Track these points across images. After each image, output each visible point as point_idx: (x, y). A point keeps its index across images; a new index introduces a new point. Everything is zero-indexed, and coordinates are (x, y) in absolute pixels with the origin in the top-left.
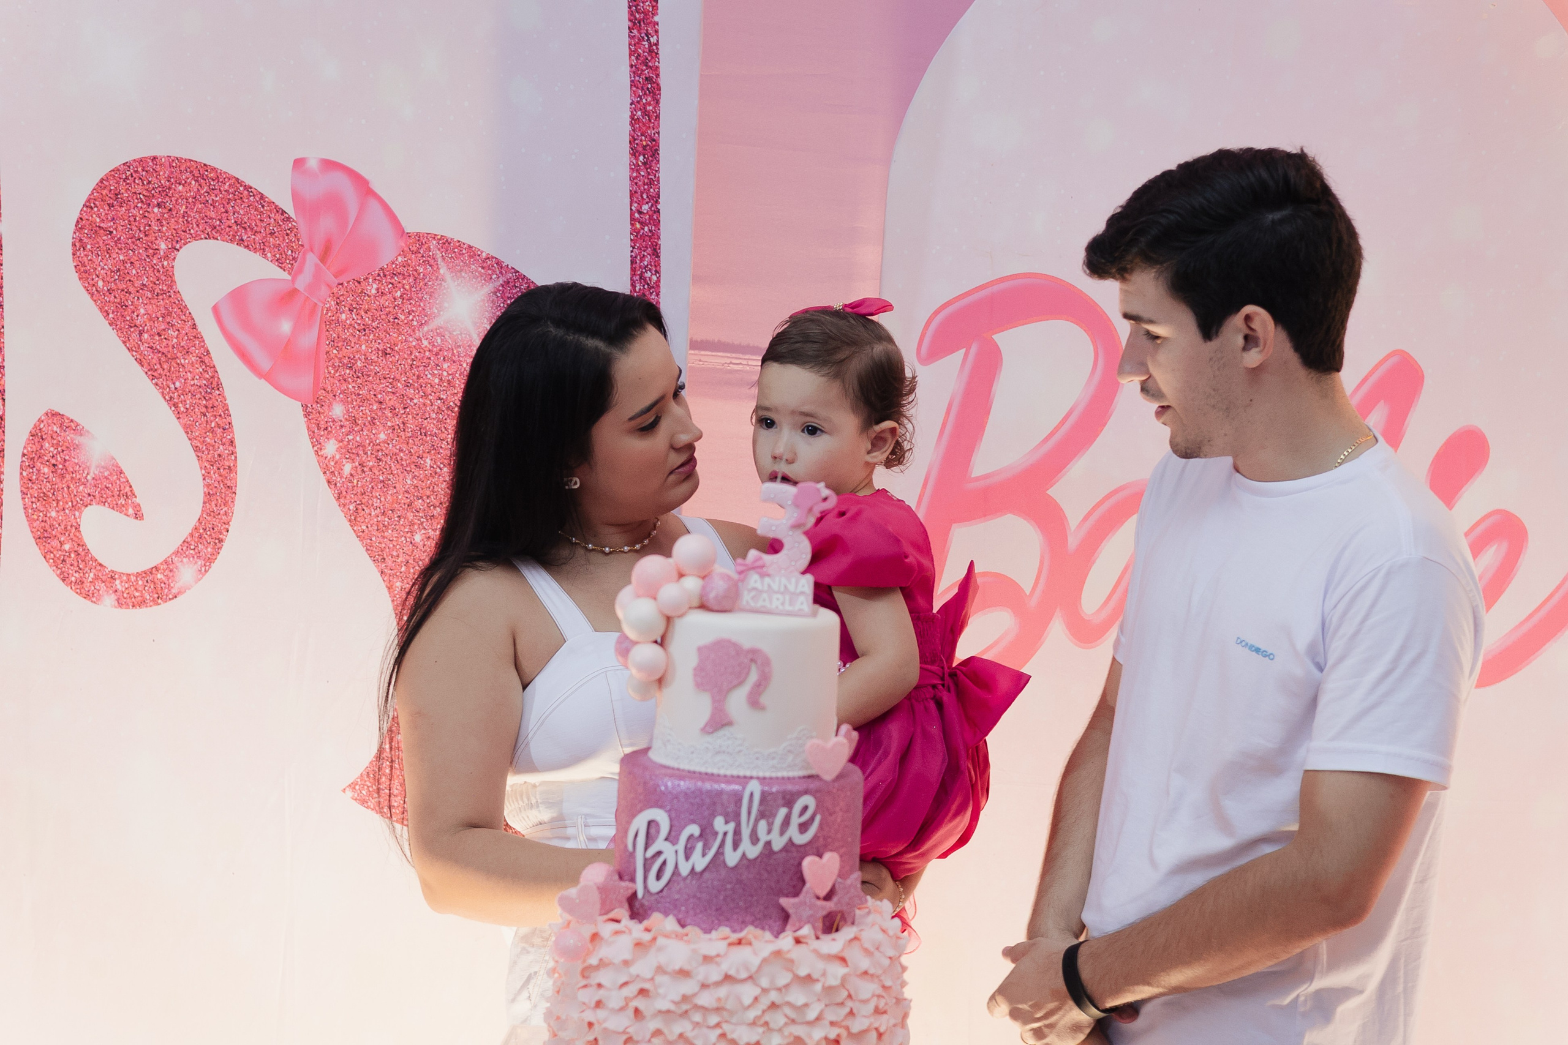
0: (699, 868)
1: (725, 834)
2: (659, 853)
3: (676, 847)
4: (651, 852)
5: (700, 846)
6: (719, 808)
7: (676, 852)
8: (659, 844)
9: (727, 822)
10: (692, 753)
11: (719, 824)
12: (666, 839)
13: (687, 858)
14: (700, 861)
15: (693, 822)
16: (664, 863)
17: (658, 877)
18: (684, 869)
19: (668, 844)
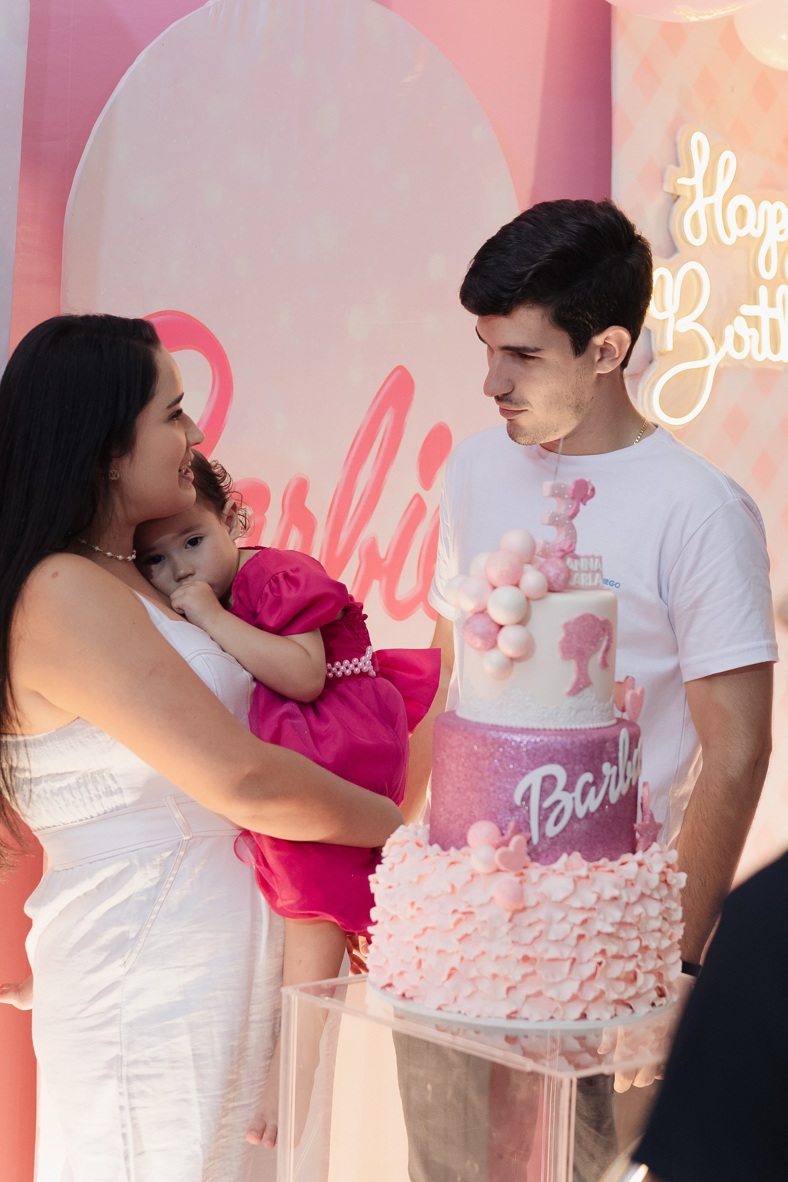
0: (593, 809)
1: (610, 777)
2: (558, 802)
3: (573, 795)
4: (547, 804)
5: (593, 790)
6: (605, 756)
7: (574, 799)
8: (558, 794)
9: (612, 766)
10: (557, 714)
11: (606, 768)
12: (565, 789)
13: (583, 801)
14: (593, 803)
15: (586, 771)
16: (562, 810)
17: (556, 824)
18: (581, 813)
19: (566, 794)
